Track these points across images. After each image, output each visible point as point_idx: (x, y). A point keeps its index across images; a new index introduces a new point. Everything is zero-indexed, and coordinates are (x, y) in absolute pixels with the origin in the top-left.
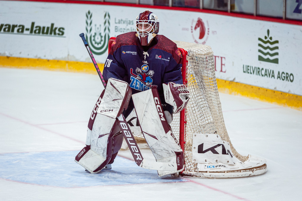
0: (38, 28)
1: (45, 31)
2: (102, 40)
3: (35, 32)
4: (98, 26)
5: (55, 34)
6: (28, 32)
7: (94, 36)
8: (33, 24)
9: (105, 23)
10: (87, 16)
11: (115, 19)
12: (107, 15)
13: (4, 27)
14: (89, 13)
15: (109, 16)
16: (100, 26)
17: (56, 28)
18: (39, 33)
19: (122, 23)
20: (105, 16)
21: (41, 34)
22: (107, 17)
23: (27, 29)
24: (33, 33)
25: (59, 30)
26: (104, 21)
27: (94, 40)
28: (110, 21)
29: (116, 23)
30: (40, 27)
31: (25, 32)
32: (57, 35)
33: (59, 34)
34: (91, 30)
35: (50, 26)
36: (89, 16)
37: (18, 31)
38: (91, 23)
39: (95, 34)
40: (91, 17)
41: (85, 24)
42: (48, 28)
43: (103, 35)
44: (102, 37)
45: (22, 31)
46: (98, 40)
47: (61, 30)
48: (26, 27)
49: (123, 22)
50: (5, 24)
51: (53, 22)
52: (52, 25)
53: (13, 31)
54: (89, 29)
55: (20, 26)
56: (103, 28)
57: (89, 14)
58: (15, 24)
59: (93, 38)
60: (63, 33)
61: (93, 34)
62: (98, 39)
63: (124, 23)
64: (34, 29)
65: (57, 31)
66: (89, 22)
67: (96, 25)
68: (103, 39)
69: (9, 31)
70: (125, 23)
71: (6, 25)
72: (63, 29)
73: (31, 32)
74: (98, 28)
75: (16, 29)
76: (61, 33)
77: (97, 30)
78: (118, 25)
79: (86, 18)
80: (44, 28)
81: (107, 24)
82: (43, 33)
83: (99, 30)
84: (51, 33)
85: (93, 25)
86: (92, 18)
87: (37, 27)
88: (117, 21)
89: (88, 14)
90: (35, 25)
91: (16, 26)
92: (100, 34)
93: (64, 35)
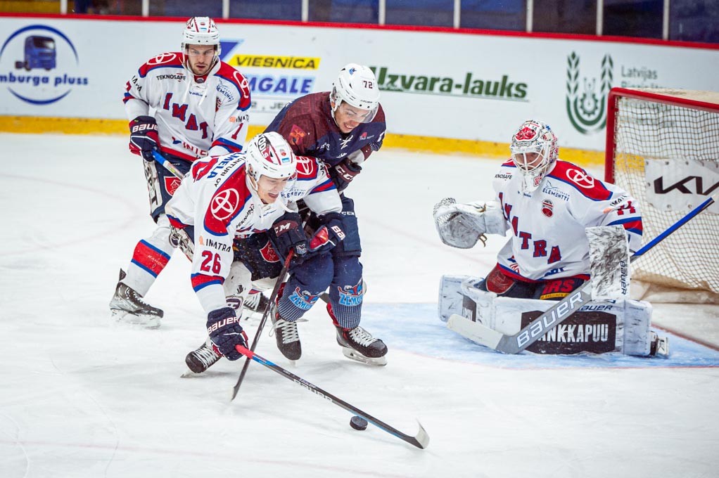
0: (478, 84)
1: (491, 90)
2: (596, 108)
3: (473, 92)
4: (590, 80)
5: (509, 95)
6: (460, 91)
7: (582, 100)
8: (469, 76)
9: (603, 75)
10: (570, 63)
11: (623, 68)
12: (607, 60)
13: (415, 82)
14: (574, 56)
15: (611, 62)
16: (594, 80)
17: (511, 85)
18: (480, 92)
19: (635, 76)
20: (604, 62)
21: (483, 94)
22: (607, 64)
23: (458, 86)
24: (469, 93)
25: (517, 88)
26: (601, 71)
27: (582, 107)
28: (613, 73)
29: (624, 75)
30: (482, 83)
31: (454, 91)
32: (513, 98)
33: (516, 96)
34: (576, 88)
35: (500, 80)
36: (573, 62)
37: (441, 89)
38: (577, 76)
39: (585, 95)
40: (577, 63)
41: (567, 78)
42: (497, 84)
43: (599, 97)
44: (596, 101)
45: (449, 90)
46: (589, 108)
47: (521, 88)
48: (456, 82)
49: (636, 74)
50: (417, 75)
51: (506, 74)
52: (505, 78)
53: (431, 88)
54: (573, 86)
55: (444, 80)
56: (599, 84)
57: (573, 59)
58: (436, 76)
59: (579, 104)
60: (524, 94)
61: (581, 96)
62: (589, 104)
63: (639, 75)
64: (471, 85)
65: (513, 91)
66: (573, 73)
67: (585, 79)
68: (599, 105)
69: (424, 88)
70: (641, 75)
71: (419, 78)
72: (525, 85)
73: (466, 91)
74: (590, 85)
75: (437, 85)
76: (520, 94)
77: (587, 87)
78: (627, 79)
79: (567, 65)
80: (489, 83)
81: (607, 77)
82: (487, 93)
83: (592, 88)
84: (502, 94)
85: (580, 79)
86: (580, 66)
87: (475, 82)
88: (626, 72)
89: (571, 59)
90: (473, 79)
91: (438, 80)
92: (594, 96)
93: (527, 97)
